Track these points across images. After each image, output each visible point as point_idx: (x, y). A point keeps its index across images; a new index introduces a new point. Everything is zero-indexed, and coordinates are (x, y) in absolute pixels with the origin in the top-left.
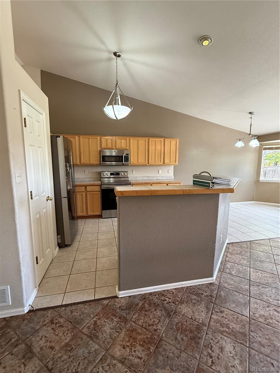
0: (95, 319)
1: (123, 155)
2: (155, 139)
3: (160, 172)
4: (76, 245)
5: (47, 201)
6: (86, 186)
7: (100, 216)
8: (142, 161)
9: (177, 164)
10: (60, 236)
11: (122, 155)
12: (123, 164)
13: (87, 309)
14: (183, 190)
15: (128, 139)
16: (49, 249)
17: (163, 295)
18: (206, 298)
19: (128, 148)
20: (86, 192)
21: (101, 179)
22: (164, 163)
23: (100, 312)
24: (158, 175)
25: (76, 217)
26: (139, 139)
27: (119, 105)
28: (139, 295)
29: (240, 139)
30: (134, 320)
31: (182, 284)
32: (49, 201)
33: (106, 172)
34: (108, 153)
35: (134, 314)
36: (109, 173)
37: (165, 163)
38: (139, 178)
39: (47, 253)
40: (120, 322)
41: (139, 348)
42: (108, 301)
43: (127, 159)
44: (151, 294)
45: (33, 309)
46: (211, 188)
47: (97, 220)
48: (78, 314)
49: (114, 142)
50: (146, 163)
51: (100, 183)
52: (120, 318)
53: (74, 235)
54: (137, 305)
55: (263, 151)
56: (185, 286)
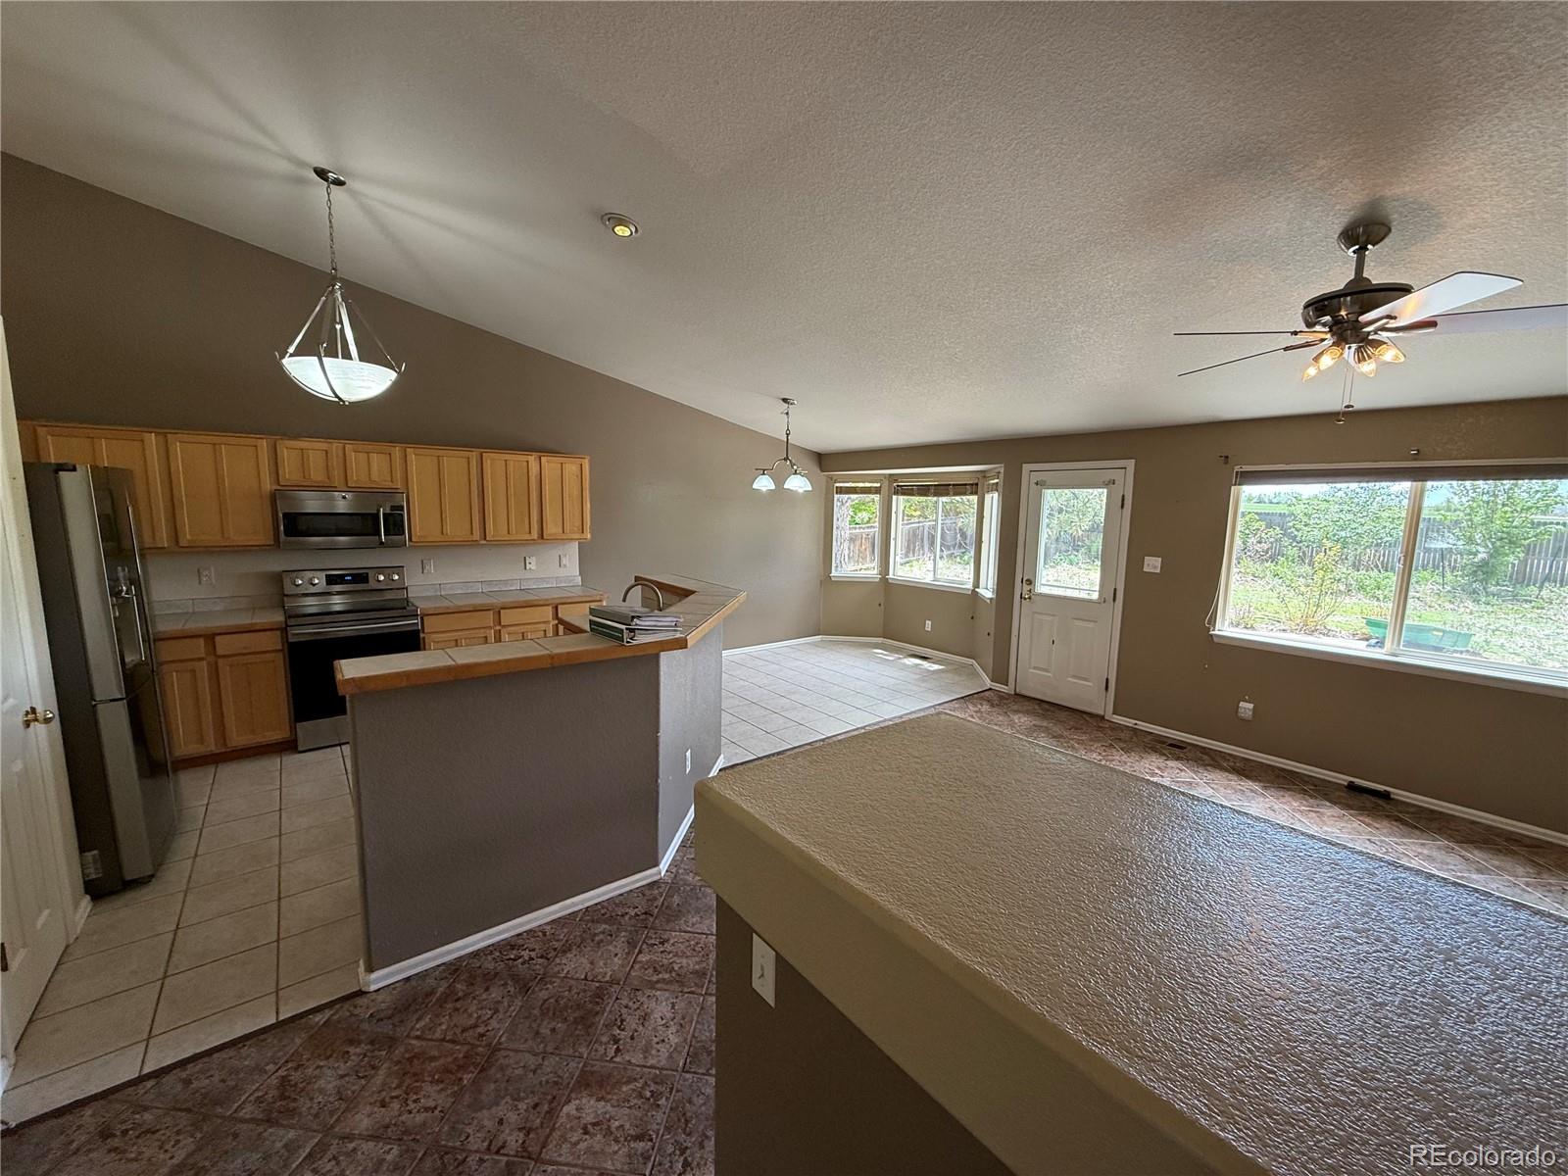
0: (281, 1073)
1: (379, 511)
2: (507, 457)
3: (532, 564)
4: (176, 873)
5: (28, 726)
6: (210, 637)
7: (290, 746)
8: (455, 529)
9: (589, 536)
10: (95, 852)
11: (376, 512)
12: (382, 543)
13: (250, 1056)
14: (552, 657)
15: (397, 451)
16: (46, 913)
17: (513, 947)
18: (633, 921)
19: (399, 485)
20: (212, 658)
21: (285, 599)
22: (542, 536)
23: (301, 1048)
24: (528, 575)
25: (173, 763)
26: (441, 453)
27: (351, 359)
28: (438, 966)
29: (764, 470)
30: (419, 1033)
31: (574, 905)
32: (39, 728)
33: (309, 574)
34: (312, 503)
35: (418, 1020)
36: (323, 575)
37: (545, 537)
38: (451, 589)
39: (39, 927)
40: (373, 1051)
41: (430, 1089)
42: (328, 1013)
43: (395, 525)
44: (475, 954)
45: (5, 1127)
46: (628, 642)
47: (272, 764)
48: (216, 1079)
49: (335, 461)
50: (477, 535)
51: (278, 617)
52: (372, 1043)
53: (163, 836)
54: (432, 992)
55: (836, 496)
56: (580, 907)
